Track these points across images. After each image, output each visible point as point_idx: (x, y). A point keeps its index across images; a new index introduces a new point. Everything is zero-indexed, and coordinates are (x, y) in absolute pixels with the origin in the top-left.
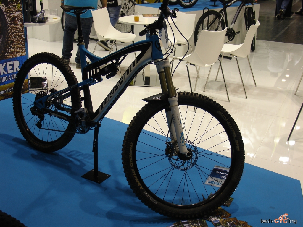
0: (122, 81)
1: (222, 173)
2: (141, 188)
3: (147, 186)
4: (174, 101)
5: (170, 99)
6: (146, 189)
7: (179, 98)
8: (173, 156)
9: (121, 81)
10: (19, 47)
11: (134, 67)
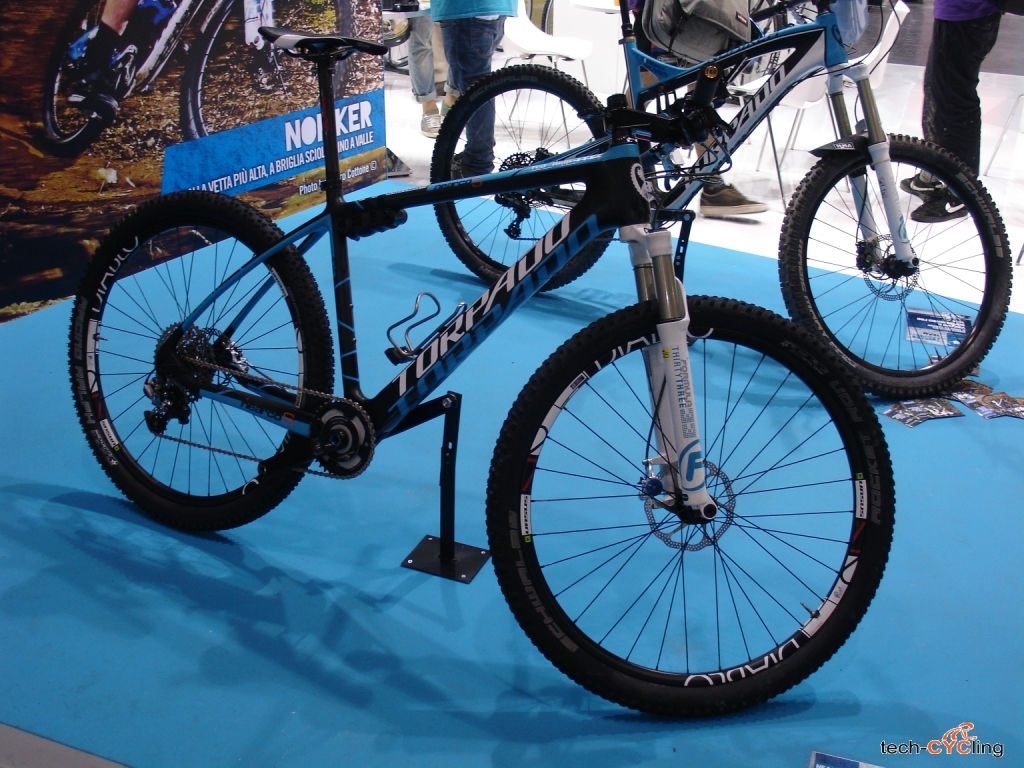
0: (747, 117)
1: (930, 320)
2: (824, 334)
3: (833, 331)
4: (884, 150)
5: (871, 148)
6: (832, 337)
7: (891, 145)
8: (871, 270)
9: (743, 117)
10: (372, 69)
11: (780, 84)
